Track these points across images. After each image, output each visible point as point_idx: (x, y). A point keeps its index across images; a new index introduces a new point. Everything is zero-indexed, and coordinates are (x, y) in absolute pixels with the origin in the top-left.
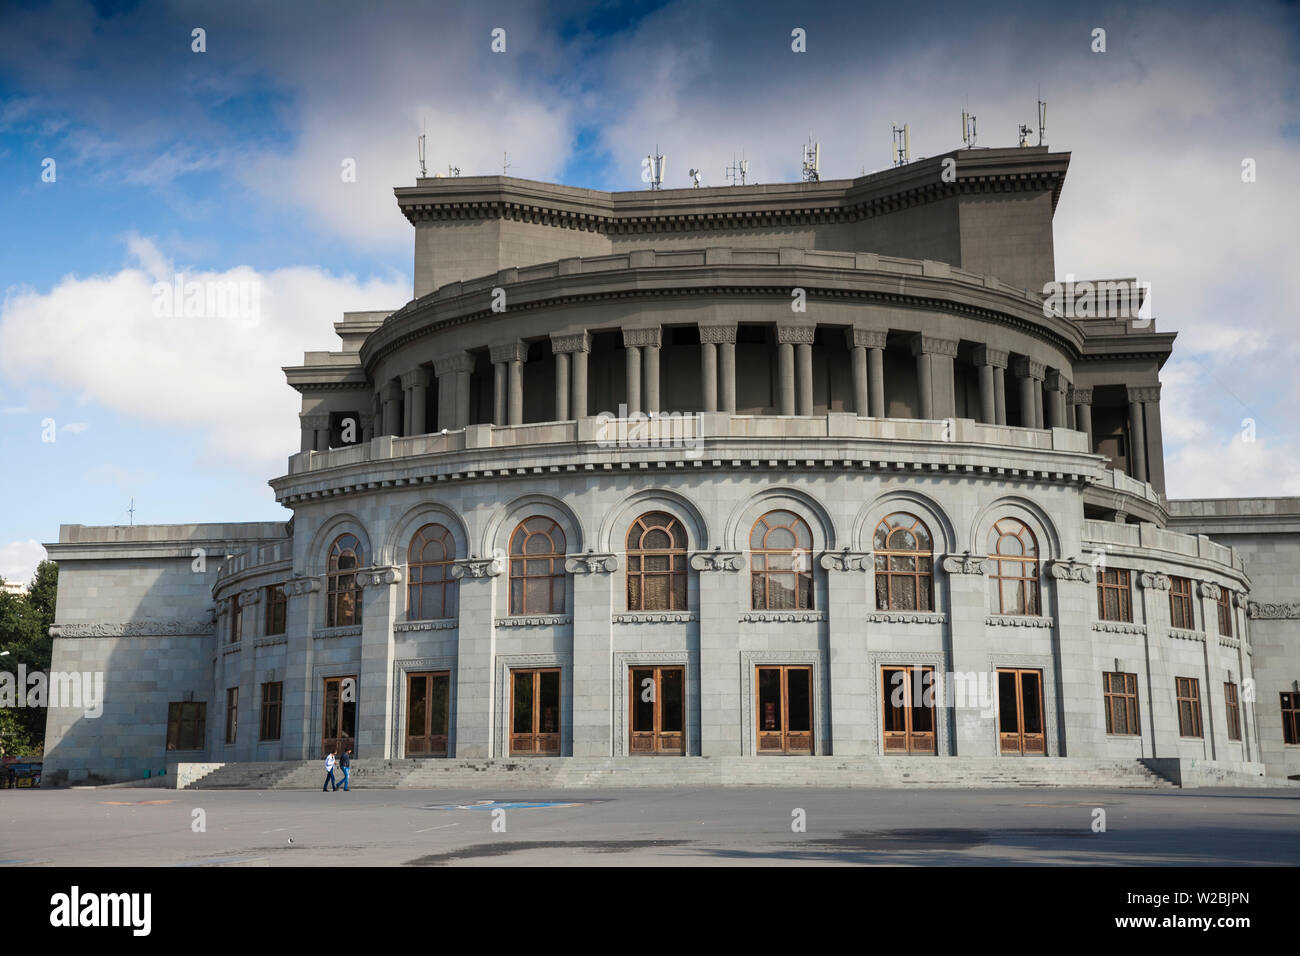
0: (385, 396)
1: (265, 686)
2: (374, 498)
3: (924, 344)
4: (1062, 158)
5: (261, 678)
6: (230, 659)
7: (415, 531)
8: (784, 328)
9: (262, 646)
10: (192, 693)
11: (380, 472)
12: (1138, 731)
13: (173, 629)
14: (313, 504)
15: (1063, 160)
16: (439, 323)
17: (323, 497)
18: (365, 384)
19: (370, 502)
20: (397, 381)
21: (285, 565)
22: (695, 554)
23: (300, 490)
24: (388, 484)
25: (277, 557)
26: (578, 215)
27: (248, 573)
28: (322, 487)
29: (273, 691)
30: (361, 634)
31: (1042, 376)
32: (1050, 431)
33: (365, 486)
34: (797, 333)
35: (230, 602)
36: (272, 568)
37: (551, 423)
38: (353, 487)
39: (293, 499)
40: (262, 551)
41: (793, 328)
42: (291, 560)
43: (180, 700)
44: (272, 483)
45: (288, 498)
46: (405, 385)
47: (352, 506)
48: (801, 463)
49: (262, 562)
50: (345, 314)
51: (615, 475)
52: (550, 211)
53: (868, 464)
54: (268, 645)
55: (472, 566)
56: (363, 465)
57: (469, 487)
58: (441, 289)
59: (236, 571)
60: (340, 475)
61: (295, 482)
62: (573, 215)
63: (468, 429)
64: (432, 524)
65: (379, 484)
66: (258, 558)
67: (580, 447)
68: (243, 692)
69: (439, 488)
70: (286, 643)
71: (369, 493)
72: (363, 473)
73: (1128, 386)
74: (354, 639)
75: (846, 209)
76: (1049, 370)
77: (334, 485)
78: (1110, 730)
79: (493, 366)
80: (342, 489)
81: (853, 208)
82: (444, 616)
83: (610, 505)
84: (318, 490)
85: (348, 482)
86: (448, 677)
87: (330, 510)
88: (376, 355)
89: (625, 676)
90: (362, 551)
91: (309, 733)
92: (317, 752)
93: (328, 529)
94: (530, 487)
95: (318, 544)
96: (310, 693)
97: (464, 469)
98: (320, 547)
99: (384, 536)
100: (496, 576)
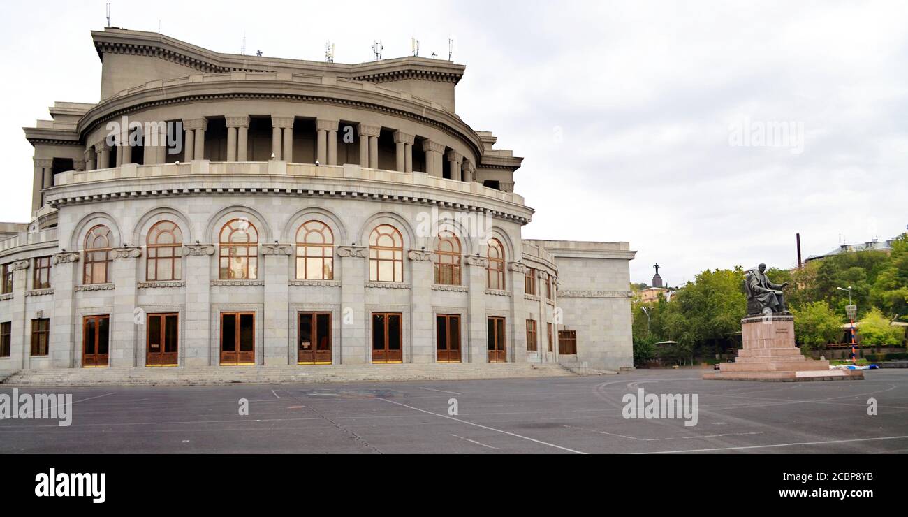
1: (34, 321)
2: (124, 202)
4: (462, 68)
5: (32, 316)
6: (4, 304)
7: (152, 225)
8: (364, 126)
9: (32, 296)
11: (130, 186)
12: (536, 349)
14: (75, 205)
19: (120, 205)
21: (52, 244)
23: (67, 195)
24: (135, 194)
25: (43, 239)
26: (201, 62)
28: (85, 194)
29: (42, 324)
30: (112, 289)
31: (461, 162)
33: (117, 194)
34: (371, 130)
36: (39, 246)
38: (109, 195)
41: (369, 127)
42: (57, 241)
47: (105, 207)
48: (401, 198)
49: (30, 243)
52: (185, 57)
54: (37, 295)
55: (196, 248)
57: (193, 198)
58: (147, 83)
60: (98, 187)
62: (198, 62)
63: (193, 162)
64: (165, 221)
65: (128, 193)
68: (15, 326)
69: (171, 198)
70: (51, 294)
71: (120, 199)
72: (116, 186)
73: (499, 182)
74: (107, 292)
76: (465, 159)
77: (94, 193)
78: (528, 349)
79: (185, 131)
80: (100, 196)
84: (80, 195)
85: (105, 191)
86: (177, 316)
87: (88, 209)
89: (295, 318)
90: (112, 236)
91: (73, 350)
92: (80, 363)
93: (85, 223)
94: (235, 201)
95: (79, 230)
96: (74, 325)
97: (191, 187)
98: (80, 233)
99: (131, 228)
100: (212, 255)
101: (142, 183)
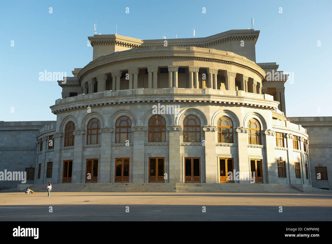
0: (84, 87)
1: (48, 163)
2: (78, 111)
3: (227, 74)
5: (47, 161)
6: (39, 156)
7: (89, 120)
9: (48, 152)
10: (32, 165)
11: (80, 103)
12: (286, 177)
13: (27, 148)
14: (62, 113)
15: (258, 32)
16: (98, 67)
17: (64, 111)
18: (79, 85)
19: (77, 112)
20: (87, 83)
21: (54, 130)
22: (168, 126)
23: (58, 109)
24: (82, 107)
25: (52, 128)
27: (44, 132)
28: (64, 108)
29: (50, 164)
30: (74, 148)
32: (264, 95)
33: (76, 107)
34: (194, 69)
35: (40, 140)
36: (51, 131)
37: (128, 90)
38: (72, 108)
39: (56, 112)
40: (48, 126)
42: (56, 128)
43: (29, 167)
44: (51, 107)
45: (55, 111)
46: (89, 84)
47: (72, 113)
48: (198, 101)
49: (48, 129)
50: (75, 69)
51: (145, 104)
53: (216, 102)
54: (49, 152)
55: (105, 129)
56: (75, 102)
57: (105, 107)
58: (99, 58)
59: (42, 132)
60: (69, 105)
61: (56, 107)
63: (105, 92)
64: (94, 118)
65: (79, 107)
66: (47, 128)
67: (136, 96)
68: (42, 165)
69: (96, 108)
70: (54, 151)
71: (77, 109)
72: (75, 104)
73: (276, 88)
74: (72, 150)
75: (203, 45)
76: (258, 83)
77: (67, 107)
78: (279, 176)
79: (112, 77)
80: (69, 108)
81: (204, 45)
82: (97, 143)
83: (144, 113)
84: (63, 109)
85: (71, 106)
86: (98, 160)
87: (66, 114)
88: (81, 76)
89: (148, 160)
90: (75, 125)
91: (59, 176)
92: (61, 181)
93: (65, 120)
94: (121, 107)
95: (63, 124)
96: (60, 165)
97: (103, 102)
98: (63, 125)
99: (81, 122)
100: (112, 132)
101: (84, 102)
